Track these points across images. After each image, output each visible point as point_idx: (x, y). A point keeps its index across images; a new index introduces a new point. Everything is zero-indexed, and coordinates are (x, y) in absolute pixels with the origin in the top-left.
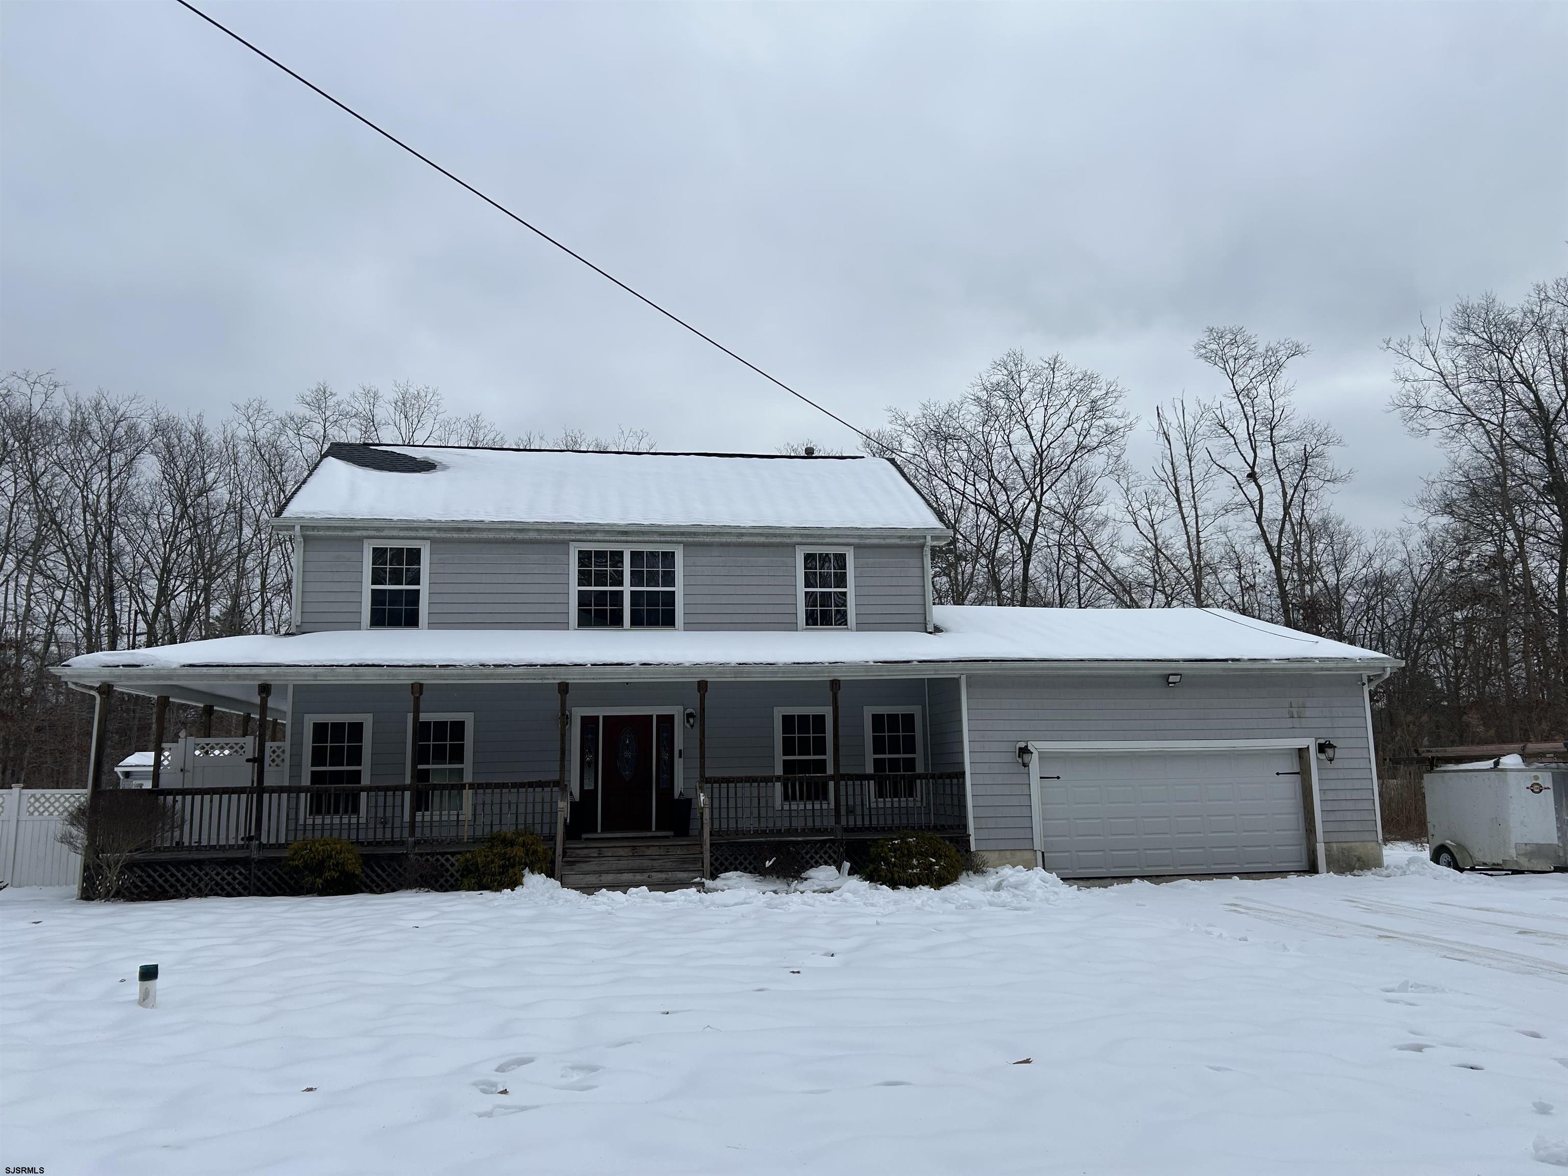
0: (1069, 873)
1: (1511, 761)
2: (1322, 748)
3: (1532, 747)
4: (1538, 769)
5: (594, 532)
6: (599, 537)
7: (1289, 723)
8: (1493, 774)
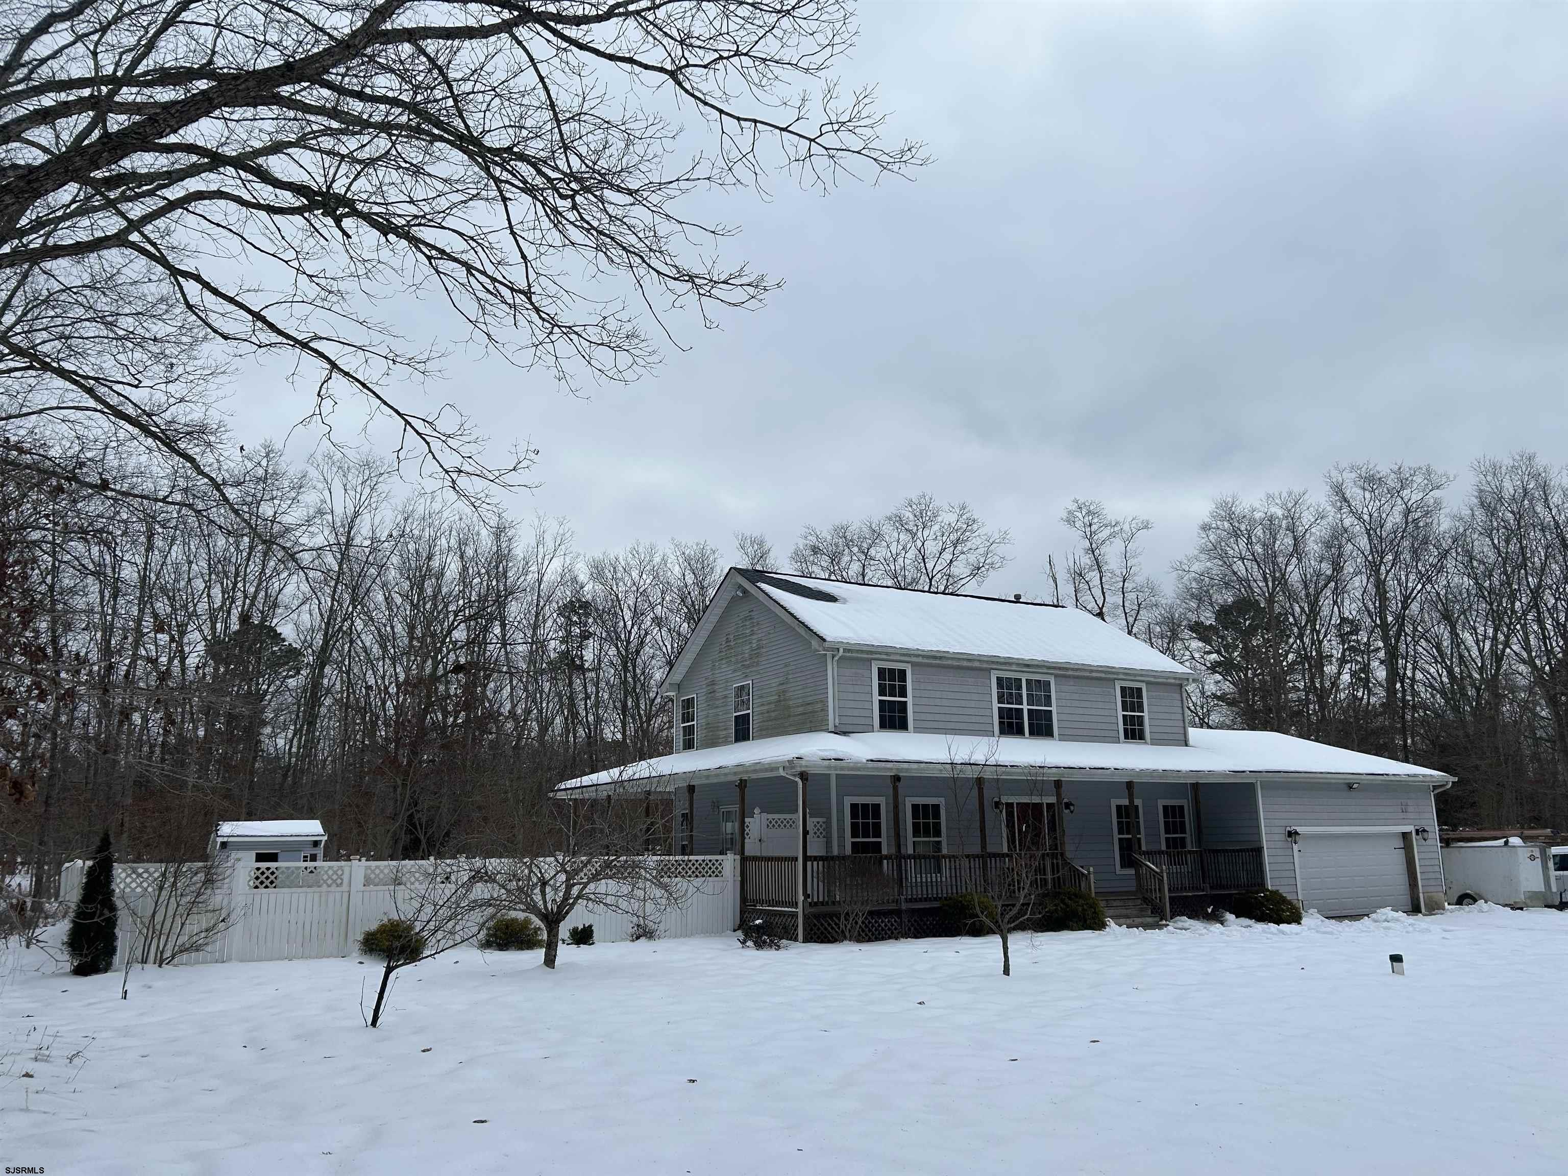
0: (1331, 914)
1: (1515, 841)
2: (1417, 832)
3: (1527, 833)
4: (1532, 846)
5: (1010, 664)
6: (1014, 668)
7: (1402, 815)
8: (1505, 849)
